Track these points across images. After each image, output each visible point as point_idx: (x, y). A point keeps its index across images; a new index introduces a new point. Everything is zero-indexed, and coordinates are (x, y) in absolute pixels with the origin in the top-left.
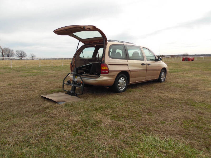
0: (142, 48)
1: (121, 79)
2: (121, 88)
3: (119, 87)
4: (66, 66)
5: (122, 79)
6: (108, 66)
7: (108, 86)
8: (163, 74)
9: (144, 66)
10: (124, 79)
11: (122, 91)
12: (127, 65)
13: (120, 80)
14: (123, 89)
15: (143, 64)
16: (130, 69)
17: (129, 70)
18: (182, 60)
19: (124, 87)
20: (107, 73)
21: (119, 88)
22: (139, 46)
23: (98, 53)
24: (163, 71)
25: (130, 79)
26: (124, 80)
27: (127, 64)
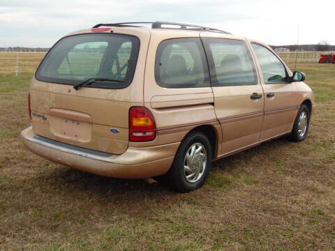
0: (251, 47)
1: (193, 148)
2: (192, 178)
3: (188, 175)
4: (25, 76)
5: (197, 148)
6: (155, 112)
7: (154, 178)
8: (303, 116)
9: (257, 100)
10: (200, 148)
11: (195, 186)
12: (212, 104)
13: (190, 153)
14: (198, 179)
15: (255, 97)
16: (218, 117)
17: (218, 120)
18: (318, 60)
19: (201, 172)
20: (151, 138)
21: (188, 177)
22: (243, 39)
23: (117, 58)
24: (305, 110)
25: (220, 146)
26: (202, 151)
27: (212, 101)
